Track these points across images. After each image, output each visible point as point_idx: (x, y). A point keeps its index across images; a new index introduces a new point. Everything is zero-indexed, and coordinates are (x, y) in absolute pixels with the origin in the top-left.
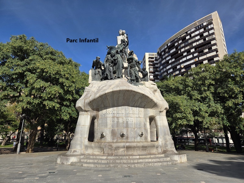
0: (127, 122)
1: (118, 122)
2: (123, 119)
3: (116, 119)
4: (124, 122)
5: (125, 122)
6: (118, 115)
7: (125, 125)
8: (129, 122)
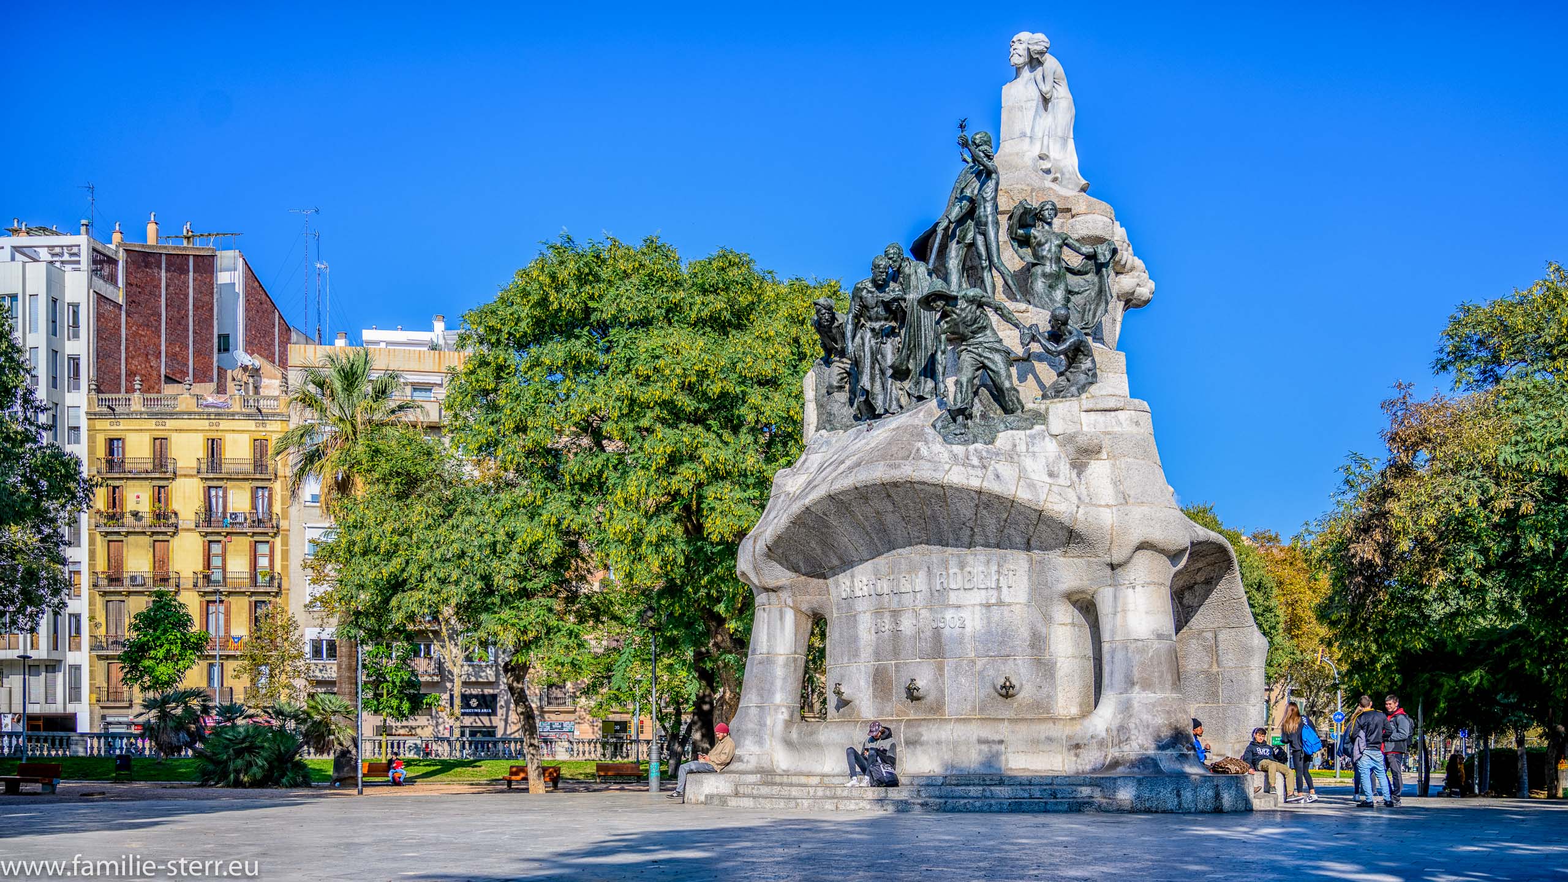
0: (937, 633)
1: (896, 634)
2: (917, 614)
3: (887, 618)
4: (919, 631)
5: (928, 634)
6: (896, 599)
7: (926, 646)
8: (947, 631)
